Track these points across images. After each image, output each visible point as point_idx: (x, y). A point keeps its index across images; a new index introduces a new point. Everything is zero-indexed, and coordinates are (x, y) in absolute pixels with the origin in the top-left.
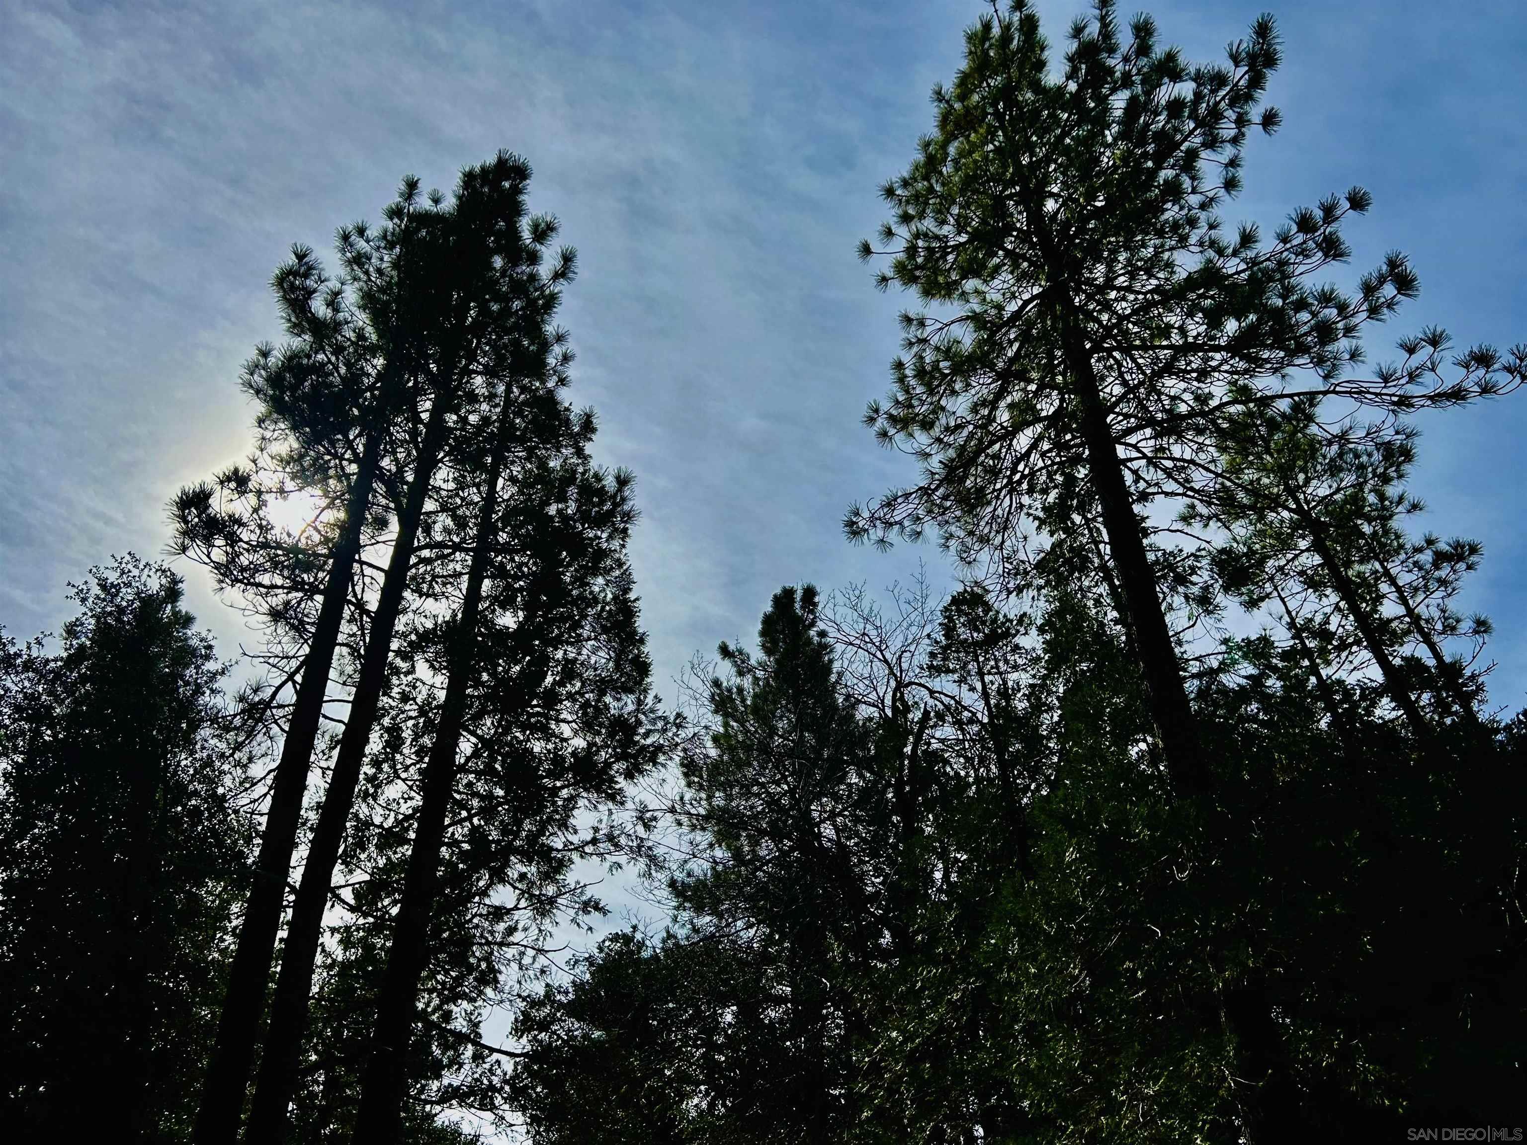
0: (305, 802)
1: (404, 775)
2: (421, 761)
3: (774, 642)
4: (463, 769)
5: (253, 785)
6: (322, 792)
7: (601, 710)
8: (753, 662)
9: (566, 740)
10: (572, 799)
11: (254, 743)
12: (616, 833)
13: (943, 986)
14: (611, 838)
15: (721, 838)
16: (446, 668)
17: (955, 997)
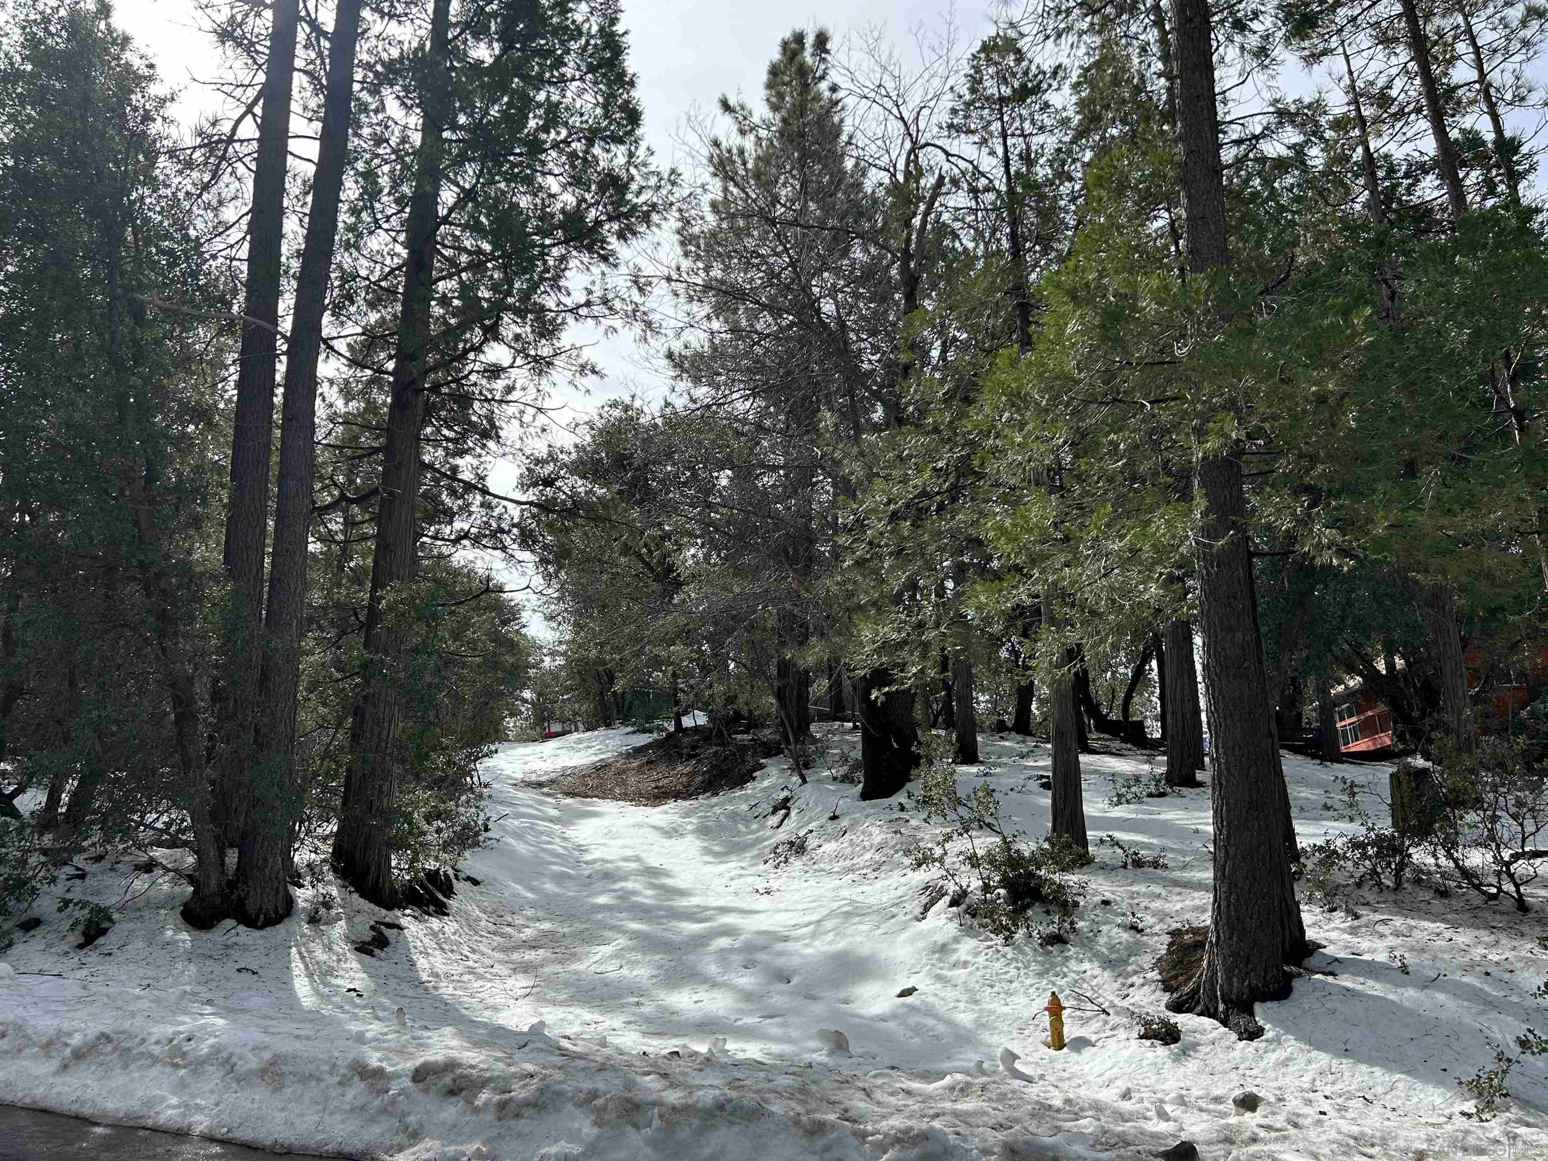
0: (284, 249)
1: (386, 226)
2: (402, 211)
3: (781, 96)
4: (445, 220)
5: (228, 229)
6: (301, 240)
7: (589, 162)
8: (756, 119)
9: (553, 196)
10: (563, 259)
11: (221, 184)
12: (610, 296)
13: (930, 455)
14: (605, 301)
15: (718, 310)
16: (418, 106)
17: (940, 465)
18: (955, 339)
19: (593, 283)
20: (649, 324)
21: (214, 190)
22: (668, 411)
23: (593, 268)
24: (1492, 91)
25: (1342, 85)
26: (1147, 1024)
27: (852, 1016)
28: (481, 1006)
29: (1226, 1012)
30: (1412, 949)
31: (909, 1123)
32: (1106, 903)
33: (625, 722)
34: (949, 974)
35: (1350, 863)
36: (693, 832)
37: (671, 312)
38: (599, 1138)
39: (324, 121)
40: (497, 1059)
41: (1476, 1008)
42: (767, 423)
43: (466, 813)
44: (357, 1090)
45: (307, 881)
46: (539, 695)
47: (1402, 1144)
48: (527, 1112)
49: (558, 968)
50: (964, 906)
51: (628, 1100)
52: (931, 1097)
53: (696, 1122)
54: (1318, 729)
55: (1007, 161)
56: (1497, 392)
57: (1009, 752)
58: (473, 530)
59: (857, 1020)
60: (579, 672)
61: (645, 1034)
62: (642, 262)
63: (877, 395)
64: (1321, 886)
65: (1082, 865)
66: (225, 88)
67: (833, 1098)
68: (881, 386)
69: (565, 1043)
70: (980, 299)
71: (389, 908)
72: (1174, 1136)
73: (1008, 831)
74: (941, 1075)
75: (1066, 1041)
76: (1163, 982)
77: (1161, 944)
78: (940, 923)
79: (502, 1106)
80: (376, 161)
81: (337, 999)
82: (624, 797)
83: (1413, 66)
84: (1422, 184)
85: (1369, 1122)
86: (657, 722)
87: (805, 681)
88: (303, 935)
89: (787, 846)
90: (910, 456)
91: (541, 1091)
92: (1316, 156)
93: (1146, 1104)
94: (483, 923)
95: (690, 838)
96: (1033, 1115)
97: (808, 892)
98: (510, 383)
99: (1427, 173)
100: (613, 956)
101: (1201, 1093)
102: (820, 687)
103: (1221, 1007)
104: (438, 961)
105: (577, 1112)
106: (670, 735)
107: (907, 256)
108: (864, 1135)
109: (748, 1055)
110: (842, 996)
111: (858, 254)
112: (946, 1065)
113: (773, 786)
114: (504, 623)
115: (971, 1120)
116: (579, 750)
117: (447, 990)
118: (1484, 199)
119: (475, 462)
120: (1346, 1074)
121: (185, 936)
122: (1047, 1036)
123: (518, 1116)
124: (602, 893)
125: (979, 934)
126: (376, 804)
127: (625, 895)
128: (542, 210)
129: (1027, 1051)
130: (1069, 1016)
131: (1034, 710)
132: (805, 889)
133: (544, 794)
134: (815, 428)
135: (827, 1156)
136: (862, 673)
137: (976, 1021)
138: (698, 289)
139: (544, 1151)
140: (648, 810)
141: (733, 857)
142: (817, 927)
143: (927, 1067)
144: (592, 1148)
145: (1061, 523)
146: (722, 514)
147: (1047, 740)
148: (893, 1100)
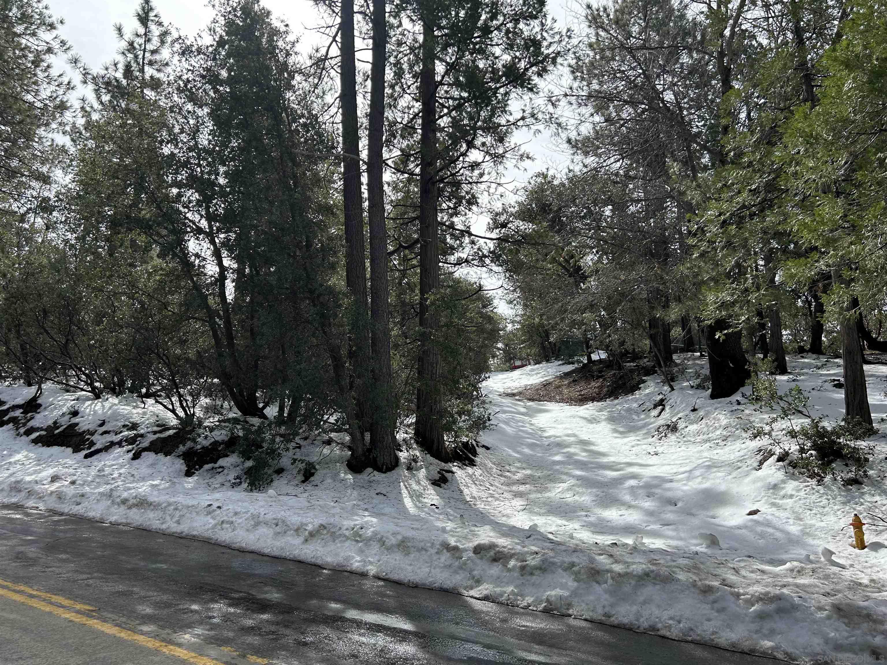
1: (408, 91)
2: (416, 81)
4: (441, 83)
5: (329, 107)
6: (367, 107)
9: (498, 57)
10: (507, 94)
12: (535, 112)
13: (747, 181)
14: (533, 115)
16: (419, 19)
17: (753, 187)
18: (756, 104)
19: (525, 105)
20: (559, 125)
21: (320, 87)
22: (571, 175)
23: (524, 97)
27: (719, 525)
28: (500, 515)
31: (767, 589)
33: (557, 359)
34: (781, 502)
36: (606, 420)
37: (571, 115)
38: (577, 588)
39: (373, 38)
40: (517, 544)
42: (632, 173)
43: (477, 411)
44: (445, 557)
45: (404, 448)
46: (506, 345)
48: (537, 572)
49: (539, 495)
50: (787, 461)
51: (592, 569)
52: (778, 575)
53: (633, 582)
57: (809, 366)
58: (468, 257)
59: (722, 529)
60: (528, 332)
61: (593, 532)
62: (553, 88)
63: (704, 147)
65: (870, 435)
66: (322, 30)
67: (715, 573)
68: (707, 141)
69: (550, 536)
70: (776, 76)
71: (446, 462)
73: (815, 416)
74: (783, 562)
75: (866, 544)
78: (770, 472)
79: (523, 568)
80: (400, 55)
81: (426, 509)
82: (562, 401)
86: (576, 358)
87: (667, 328)
88: (405, 476)
89: (665, 427)
90: (732, 184)
91: (543, 561)
94: (494, 470)
95: (604, 423)
96: (850, 588)
97: (682, 454)
98: (481, 171)
100: (569, 489)
102: (677, 332)
104: (474, 490)
105: (564, 574)
106: (585, 365)
107: (721, 55)
108: (738, 595)
109: (657, 546)
110: (711, 513)
111: (685, 59)
112: (784, 557)
113: (653, 393)
114: (484, 307)
115: (807, 589)
116: (533, 375)
117: (481, 506)
119: (464, 219)
121: (350, 476)
122: (853, 540)
123: (532, 574)
124: (557, 454)
125: (800, 478)
126: (434, 407)
127: (570, 456)
128: (493, 67)
129: (839, 550)
130: (867, 529)
131: (823, 338)
132: (680, 452)
133: (517, 400)
134: (667, 172)
135: (716, 605)
136: (709, 322)
137: (802, 531)
138: (584, 98)
139: (548, 593)
140: (577, 408)
141: (632, 434)
142: (690, 474)
143: (772, 557)
144: (575, 593)
145: (846, 216)
146: (608, 233)
147: (837, 357)
148: (753, 575)
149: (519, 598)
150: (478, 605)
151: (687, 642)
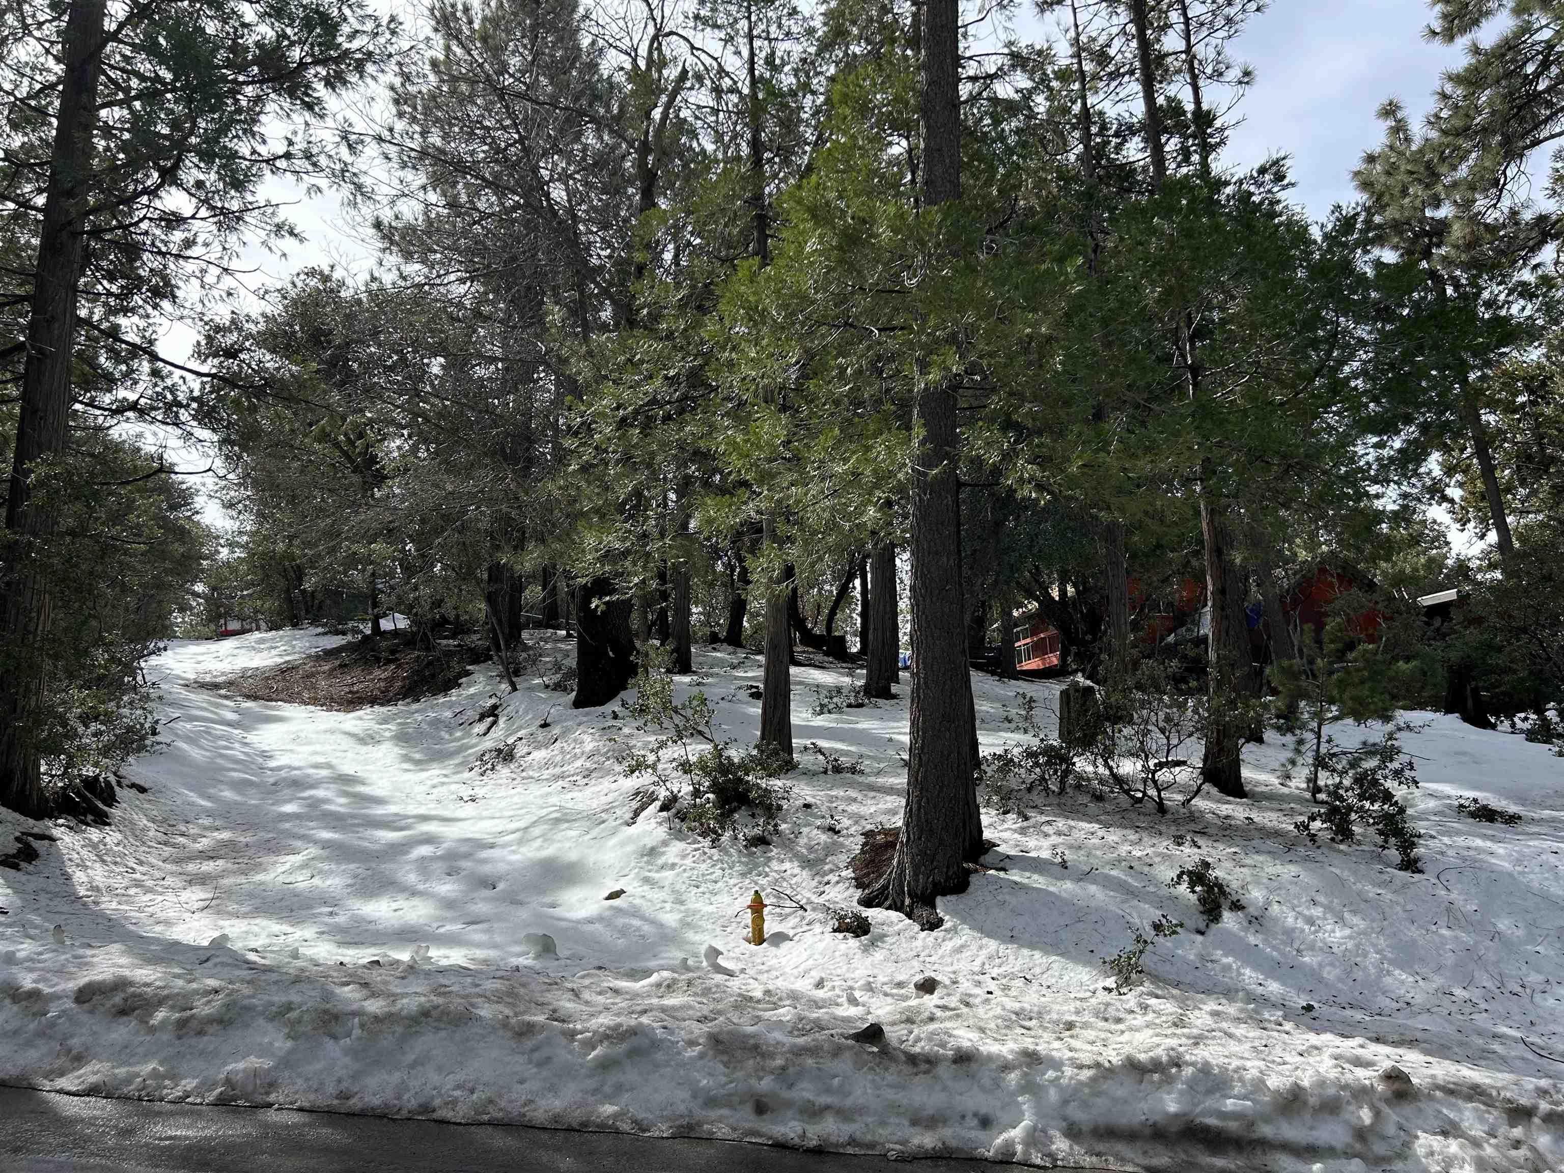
1: (37, 34)
2: (58, 18)
4: (114, 36)
9: (248, 26)
10: (258, 100)
12: (315, 151)
13: (661, 361)
14: (308, 156)
15: (436, 181)
17: (672, 373)
18: (689, 243)
19: (295, 133)
20: (359, 187)
22: (374, 286)
23: (294, 116)
24: (1196, 63)
25: (1068, 36)
26: (841, 918)
27: (560, 919)
28: (152, 920)
29: (911, 906)
30: (1071, 847)
31: (619, 1020)
32: (807, 806)
33: (314, 622)
34: (656, 876)
35: (1023, 771)
36: (392, 738)
37: (384, 177)
38: (291, 1052)
40: (178, 976)
41: (1120, 897)
42: (486, 309)
43: (128, 715)
44: (7, 1015)
46: (214, 589)
47: (1055, 1016)
48: (211, 1029)
49: (242, 879)
50: (674, 811)
51: (325, 1012)
52: (638, 995)
53: (399, 1029)
54: (998, 649)
55: (752, 62)
56: (1178, 348)
57: (721, 663)
58: (142, 401)
59: (563, 924)
60: (263, 567)
61: (340, 944)
62: (354, 118)
63: (605, 292)
64: (998, 790)
65: (787, 770)
67: (541, 1000)
68: (611, 284)
69: (252, 957)
70: (719, 205)
71: (38, 817)
72: (863, 1019)
73: (720, 739)
74: (647, 973)
75: (766, 936)
76: (856, 879)
77: (855, 844)
78: (648, 828)
79: (182, 1024)
82: (314, 701)
83: (1132, 29)
84: (1127, 145)
85: (1027, 999)
86: (350, 624)
87: (518, 587)
89: (494, 754)
90: (642, 361)
91: (228, 1006)
92: (1041, 103)
93: (837, 991)
94: (151, 833)
95: (387, 745)
96: (736, 1007)
97: (515, 800)
98: (190, 235)
99: (1134, 134)
100: (304, 866)
101: (886, 979)
102: (533, 593)
103: (907, 901)
104: (98, 874)
105: (270, 1027)
106: (366, 638)
107: (645, 149)
108: (572, 1034)
109: (451, 961)
110: (548, 900)
111: (590, 139)
112: (652, 964)
113: (481, 693)
114: (174, 507)
115: (678, 1014)
116: (260, 651)
117: (109, 905)
118: (1179, 166)
119: (142, 324)
120: (1011, 958)
122: (748, 932)
123: (200, 1033)
124: (289, 801)
125: (688, 837)
126: (21, 703)
127: (315, 803)
128: (234, 40)
129: (729, 947)
130: (770, 913)
131: (745, 624)
132: (512, 796)
133: (221, 696)
134: (541, 321)
135: (536, 1055)
136: (583, 581)
137: (681, 920)
138: (413, 154)
139: (229, 1068)
140: (341, 716)
141: (435, 765)
142: (525, 835)
143: (633, 965)
144: (286, 1062)
145: (789, 442)
146: (432, 405)
147: (760, 653)
148: (601, 999)
149: (167, 1082)
150: (73, 1107)
151: (481, 1124)
